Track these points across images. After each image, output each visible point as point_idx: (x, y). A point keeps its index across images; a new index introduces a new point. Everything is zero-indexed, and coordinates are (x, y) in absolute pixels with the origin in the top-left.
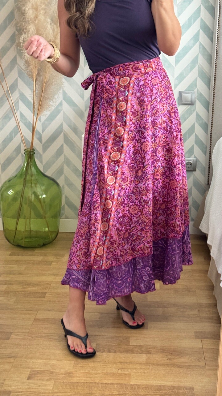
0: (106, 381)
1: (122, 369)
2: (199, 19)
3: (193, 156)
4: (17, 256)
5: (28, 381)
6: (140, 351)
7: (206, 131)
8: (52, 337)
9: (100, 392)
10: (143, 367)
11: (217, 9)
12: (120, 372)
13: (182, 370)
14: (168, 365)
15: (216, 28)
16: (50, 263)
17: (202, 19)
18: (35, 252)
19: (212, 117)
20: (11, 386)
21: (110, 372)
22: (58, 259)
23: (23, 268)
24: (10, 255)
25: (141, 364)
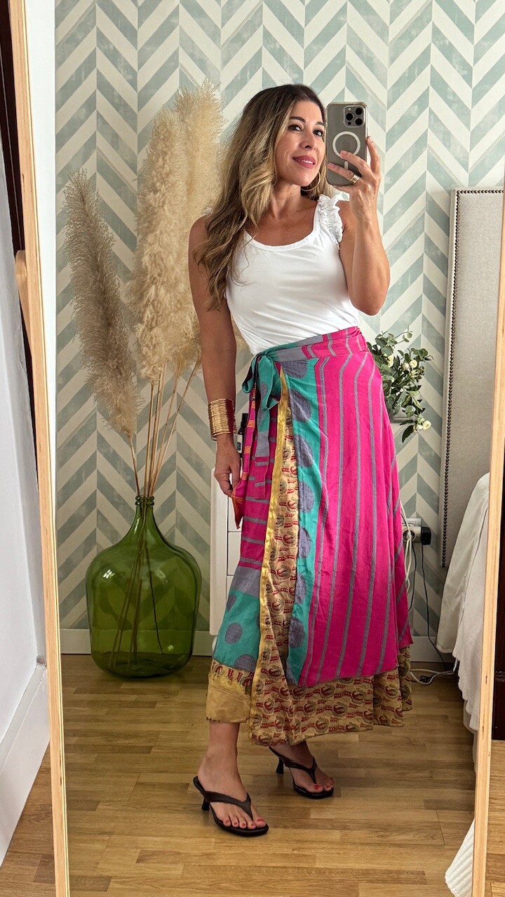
0: (274, 865)
1: (299, 849)
2: (421, 277)
3: (414, 515)
4: (90, 695)
5: (137, 864)
6: (329, 826)
7: (437, 470)
8: (171, 808)
9: (264, 877)
10: (335, 846)
11: (452, 260)
12: (295, 852)
13: (402, 850)
14: (379, 844)
15: (450, 293)
16: (153, 704)
17: (425, 278)
18: (122, 687)
19: (448, 445)
20: (109, 871)
21: (279, 852)
22: (166, 698)
23: (102, 712)
24: (75, 693)
25: (331, 843)
